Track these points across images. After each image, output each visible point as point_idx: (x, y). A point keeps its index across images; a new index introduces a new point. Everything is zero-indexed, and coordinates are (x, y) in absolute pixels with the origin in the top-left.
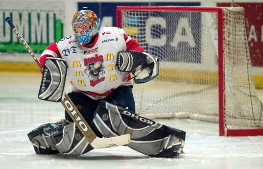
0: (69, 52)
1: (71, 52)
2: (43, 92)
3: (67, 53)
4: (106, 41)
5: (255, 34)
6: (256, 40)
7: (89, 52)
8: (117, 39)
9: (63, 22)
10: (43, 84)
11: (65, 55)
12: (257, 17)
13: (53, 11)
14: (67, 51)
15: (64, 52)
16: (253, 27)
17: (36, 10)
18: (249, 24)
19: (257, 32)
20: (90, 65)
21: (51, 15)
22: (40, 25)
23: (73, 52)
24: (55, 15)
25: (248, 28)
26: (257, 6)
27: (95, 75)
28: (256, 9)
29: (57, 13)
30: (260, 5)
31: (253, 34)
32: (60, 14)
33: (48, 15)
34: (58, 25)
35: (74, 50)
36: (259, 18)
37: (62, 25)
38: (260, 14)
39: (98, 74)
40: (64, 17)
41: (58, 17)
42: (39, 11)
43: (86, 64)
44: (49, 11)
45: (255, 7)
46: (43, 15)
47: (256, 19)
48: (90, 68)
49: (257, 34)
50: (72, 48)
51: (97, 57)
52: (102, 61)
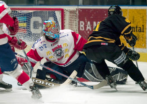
1: (44, 48)
3: (42, 49)
4: (62, 37)
5: (90, 26)
6: (90, 30)
7: (54, 45)
8: (68, 35)
11: (41, 50)
12: (91, 17)
15: (40, 49)
16: (89, 23)
18: (87, 20)
19: (91, 25)
23: (45, 47)
25: (86, 23)
26: (91, 11)
27: (59, 56)
28: (91, 12)
30: (93, 10)
31: (89, 26)
36: (92, 17)
38: (93, 15)
39: (61, 55)
43: (54, 52)
45: (90, 11)
47: (91, 18)
48: (56, 53)
49: (91, 26)
50: (44, 46)
51: (58, 46)
52: (62, 48)
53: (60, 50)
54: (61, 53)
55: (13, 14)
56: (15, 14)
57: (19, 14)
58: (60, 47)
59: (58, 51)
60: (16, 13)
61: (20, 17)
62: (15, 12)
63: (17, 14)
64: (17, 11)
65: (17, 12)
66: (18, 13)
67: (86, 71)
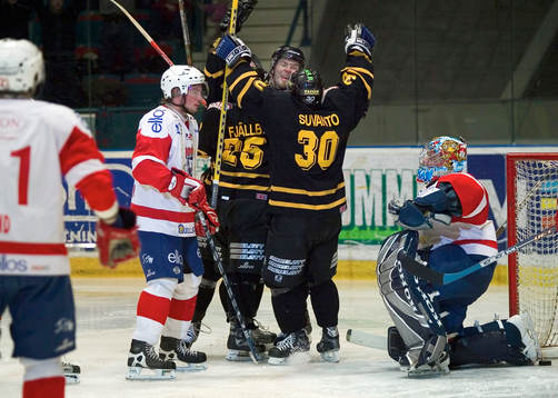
17: (395, 170)
42: (399, 171)
46: (407, 178)
55: (530, 172)
56: (535, 172)
57: (547, 171)
60: (537, 168)
61: (546, 182)
62: (534, 165)
63: (541, 172)
64: (543, 162)
65: (540, 165)
66: (544, 168)
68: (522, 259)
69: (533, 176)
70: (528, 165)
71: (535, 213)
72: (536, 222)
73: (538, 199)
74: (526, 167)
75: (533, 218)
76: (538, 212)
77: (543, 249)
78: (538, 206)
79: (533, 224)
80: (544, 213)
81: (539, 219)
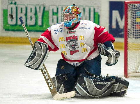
0: (58, 31)
1: (59, 31)
2: (28, 62)
3: (57, 32)
4: (82, 28)
8: (89, 28)
9: (99, 14)
10: (30, 57)
13: (93, 7)
14: (57, 31)
15: (55, 31)
17: (82, 6)
20: (69, 41)
21: (92, 9)
22: (85, 16)
23: (61, 32)
24: (94, 9)
27: (73, 48)
29: (96, 8)
32: (98, 9)
33: (90, 9)
34: (96, 16)
35: (61, 30)
37: (99, 16)
39: (75, 47)
40: (101, 10)
41: (96, 10)
42: (84, 7)
43: (67, 41)
44: (91, 6)
46: (87, 9)
50: (60, 29)
51: (74, 37)
52: (77, 40)
53: (74, 42)
54: (75, 45)
58: (75, 38)
59: (71, 42)
66: (136, 7)
67: (78, 84)
68: (130, 40)
69: (134, 10)
70: (132, 6)
71: (134, 24)
72: (134, 27)
73: (135, 18)
74: (132, 7)
75: (133, 25)
76: (135, 23)
77: (137, 37)
78: (135, 21)
79: (133, 28)
80: (138, 23)
81: (135, 26)
